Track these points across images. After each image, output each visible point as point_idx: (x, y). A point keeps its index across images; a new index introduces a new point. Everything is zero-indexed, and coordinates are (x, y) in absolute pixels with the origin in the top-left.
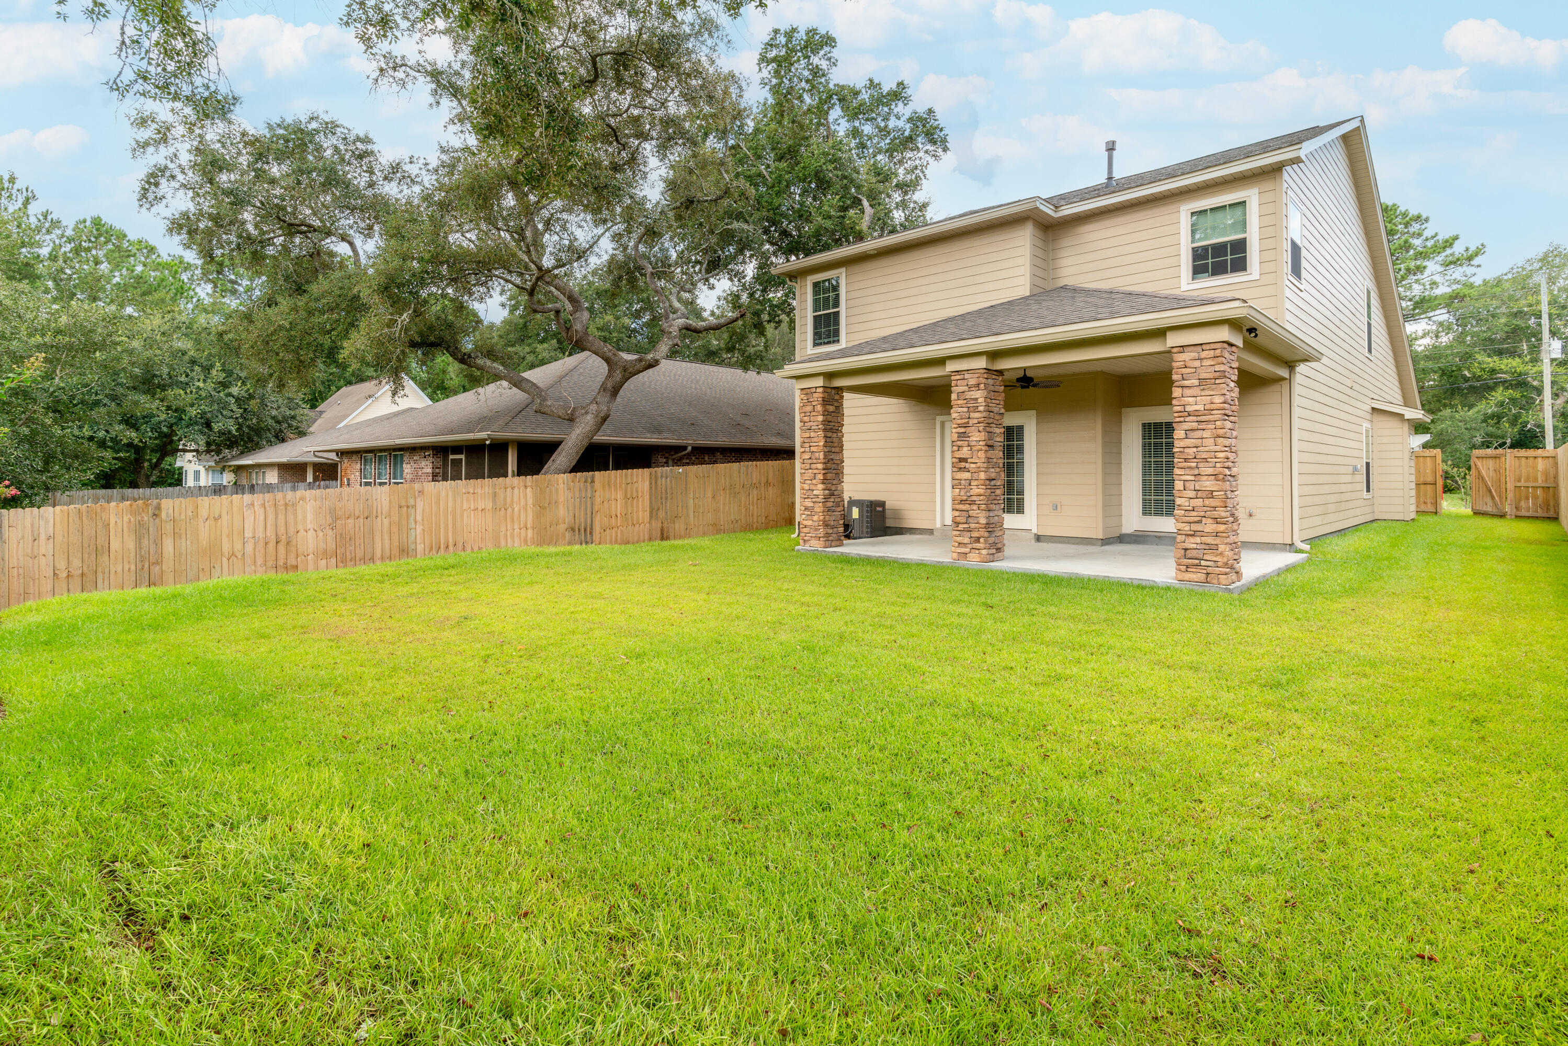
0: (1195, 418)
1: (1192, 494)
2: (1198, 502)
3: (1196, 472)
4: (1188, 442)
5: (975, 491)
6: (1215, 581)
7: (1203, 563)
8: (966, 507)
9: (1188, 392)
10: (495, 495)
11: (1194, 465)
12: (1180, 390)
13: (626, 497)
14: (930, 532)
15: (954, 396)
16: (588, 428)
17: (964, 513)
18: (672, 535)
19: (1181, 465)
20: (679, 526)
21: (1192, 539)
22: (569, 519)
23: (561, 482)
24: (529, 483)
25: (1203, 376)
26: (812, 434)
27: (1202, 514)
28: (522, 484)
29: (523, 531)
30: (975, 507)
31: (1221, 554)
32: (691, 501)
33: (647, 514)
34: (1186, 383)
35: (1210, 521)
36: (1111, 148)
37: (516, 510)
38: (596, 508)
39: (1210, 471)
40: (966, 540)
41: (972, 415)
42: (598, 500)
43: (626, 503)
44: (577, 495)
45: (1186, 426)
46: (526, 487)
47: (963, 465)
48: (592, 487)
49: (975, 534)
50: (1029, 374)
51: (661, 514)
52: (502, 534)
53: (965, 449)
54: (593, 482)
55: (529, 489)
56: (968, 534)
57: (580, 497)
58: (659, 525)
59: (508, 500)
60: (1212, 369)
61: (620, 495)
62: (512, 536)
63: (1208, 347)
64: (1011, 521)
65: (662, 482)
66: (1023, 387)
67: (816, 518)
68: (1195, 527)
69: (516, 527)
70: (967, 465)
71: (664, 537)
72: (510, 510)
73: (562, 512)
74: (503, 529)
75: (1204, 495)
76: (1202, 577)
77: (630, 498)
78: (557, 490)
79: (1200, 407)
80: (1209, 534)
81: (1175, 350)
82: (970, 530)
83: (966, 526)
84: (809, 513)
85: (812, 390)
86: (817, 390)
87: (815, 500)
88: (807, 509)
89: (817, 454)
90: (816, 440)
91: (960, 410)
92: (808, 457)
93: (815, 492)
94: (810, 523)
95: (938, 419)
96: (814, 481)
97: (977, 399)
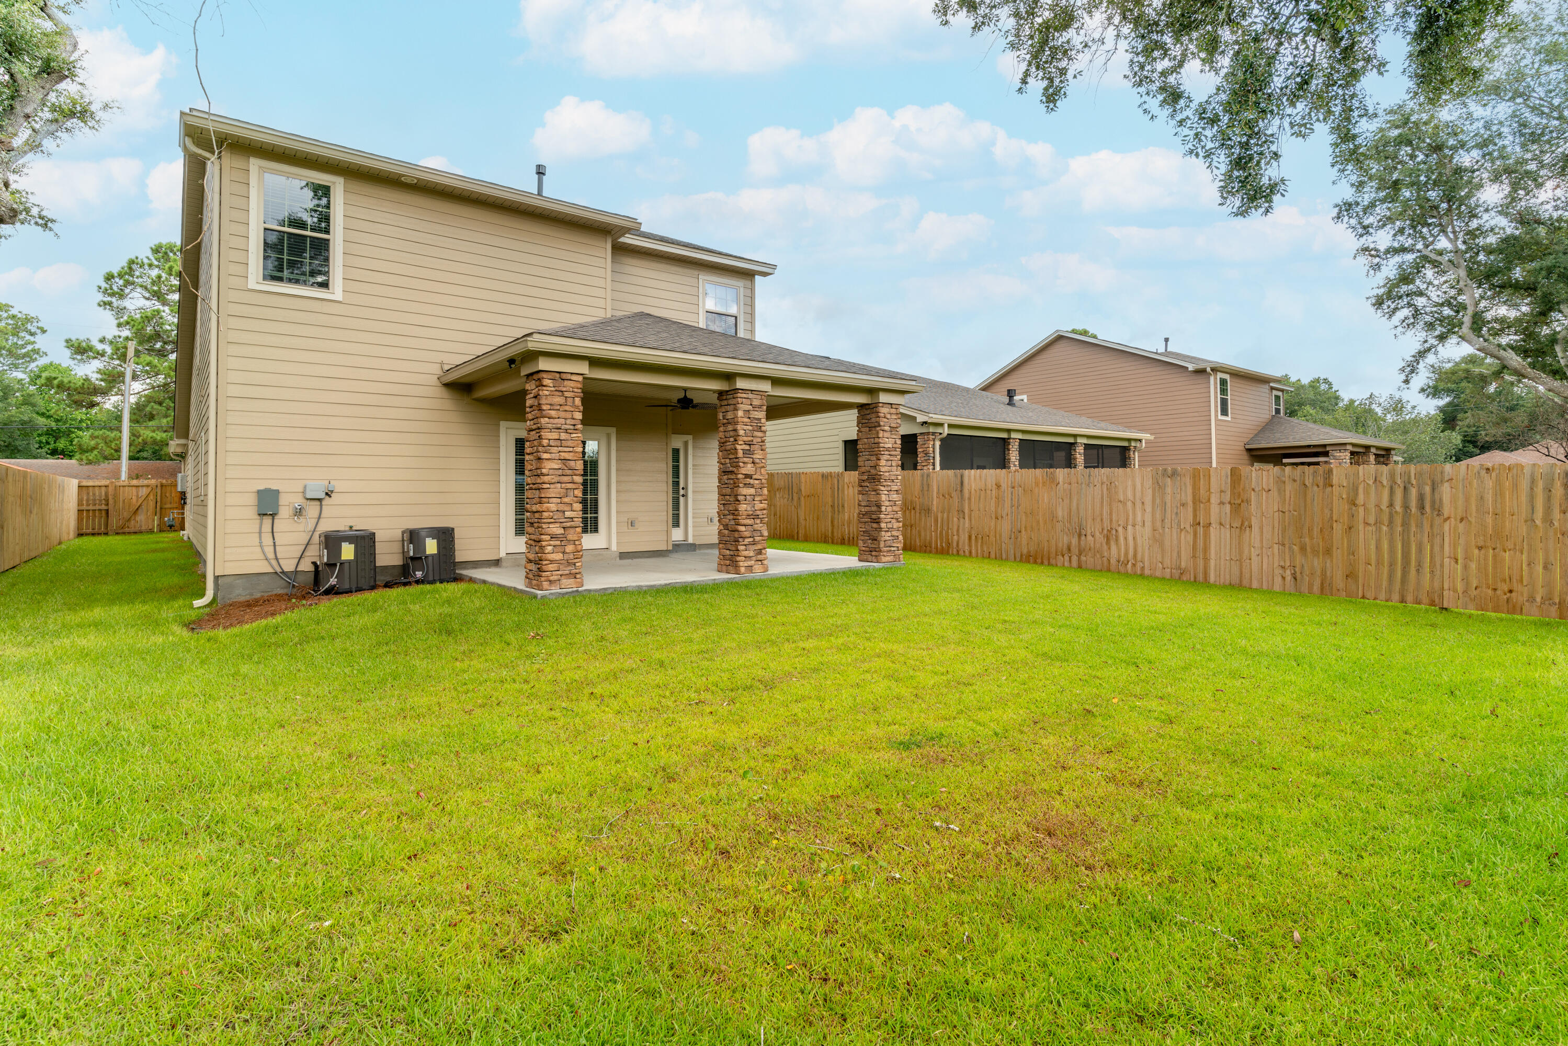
4: (886, 468)
5: (759, 506)
11: (889, 483)
21: (887, 534)
31: (900, 542)
40: (751, 554)
50: (689, 395)
53: (749, 466)
60: (895, 421)
64: (589, 541)
66: (683, 408)
82: (754, 543)
83: (751, 539)
84: (558, 543)
85: (564, 376)
86: (574, 378)
87: (568, 524)
88: (553, 537)
89: (572, 463)
90: (570, 443)
91: (745, 427)
92: (556, 467)
93: (568, 514)
94: (559, 556)
95: (503, 424)
96: (566, 500)
97: (760, 419)
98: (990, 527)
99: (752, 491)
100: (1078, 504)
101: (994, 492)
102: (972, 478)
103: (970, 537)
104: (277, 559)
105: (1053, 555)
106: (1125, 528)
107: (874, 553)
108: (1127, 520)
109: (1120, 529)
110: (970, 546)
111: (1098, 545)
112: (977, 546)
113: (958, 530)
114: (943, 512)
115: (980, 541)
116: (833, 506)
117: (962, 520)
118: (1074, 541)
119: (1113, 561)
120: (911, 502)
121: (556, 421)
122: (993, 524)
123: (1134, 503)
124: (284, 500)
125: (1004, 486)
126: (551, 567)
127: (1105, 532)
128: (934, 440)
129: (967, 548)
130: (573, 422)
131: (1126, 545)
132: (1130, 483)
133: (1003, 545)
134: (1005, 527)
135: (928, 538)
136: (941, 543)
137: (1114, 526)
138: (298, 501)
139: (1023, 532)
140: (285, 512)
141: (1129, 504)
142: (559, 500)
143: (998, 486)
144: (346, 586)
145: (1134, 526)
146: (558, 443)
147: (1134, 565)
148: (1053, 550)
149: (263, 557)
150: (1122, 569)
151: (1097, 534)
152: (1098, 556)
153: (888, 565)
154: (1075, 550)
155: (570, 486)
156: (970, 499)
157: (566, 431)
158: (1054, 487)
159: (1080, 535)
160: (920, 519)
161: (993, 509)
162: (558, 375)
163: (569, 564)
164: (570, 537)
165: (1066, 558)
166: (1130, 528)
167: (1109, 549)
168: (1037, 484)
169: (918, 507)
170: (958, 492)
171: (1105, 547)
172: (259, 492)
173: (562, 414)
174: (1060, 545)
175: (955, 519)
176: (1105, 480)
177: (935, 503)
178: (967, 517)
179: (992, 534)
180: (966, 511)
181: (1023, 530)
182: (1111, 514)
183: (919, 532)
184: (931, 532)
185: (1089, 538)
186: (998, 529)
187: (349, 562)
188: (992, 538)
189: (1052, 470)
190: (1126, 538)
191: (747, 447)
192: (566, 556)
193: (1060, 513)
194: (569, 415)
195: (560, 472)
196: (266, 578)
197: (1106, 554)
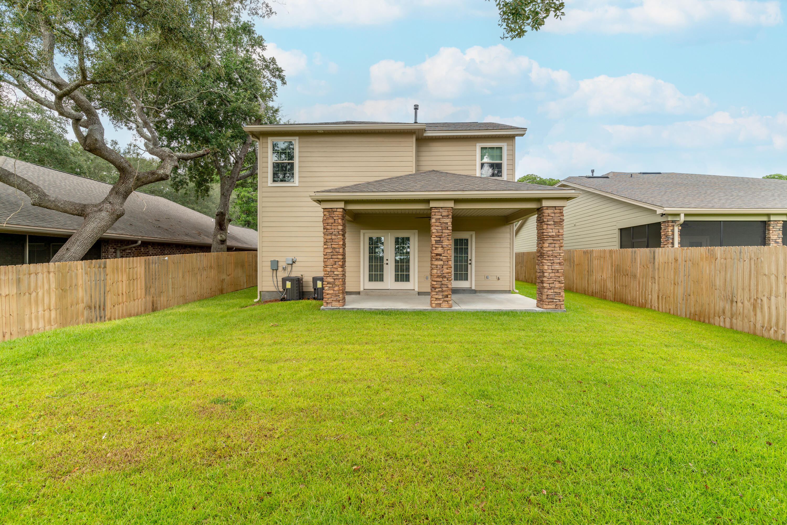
0: (552, 238)
1: (550, 271)
2: (553, 274)
3: (552, 262)
4: (549, 249)
5: (446, 271)
6: (559, 308)
7: (554, 300)
8: (441, 279)
9: (549, 227)
10: (19, 281)
11: (552, 258)
12: (546, 226)
13: (129, 279)
14: (359, 293)
15: (433, 221)
16: (103, 223)
17: (439, 283)
18: (159, 308)
19: (547, 258)
20: (163, 299)
21: (550, 291)
22: (87, 299)
23: (79, 267)
24: (52, 269)
25: (556, 220)
26: (333, 237)
27: (555, 279)
28: (45, 270)
29: (47, 313)
30: (445, 279)
31: (562, 296)
32: (170, 280)
33: (143, 291)
34: (549, 223)
35: (557, 282)
36: (416, 108)
37: (40, 294)
38: (108, 289)
39: (558, 261)
40: (440, 297)
41: (444, 231)
42: (109, 282)
43: (129, 283)
44: (93, 279)
45: (549, 242)
46: (49, 272)
47: (439, 257)
48: (105, 272)
49: (446, 293)
51: (152, 290)
52: (27, 317)
53: (440, 249)
54: (105, 267)
55: (52, 274)
56: (442, 294)
57: (95, 280)
58: (151, 299)
59: (33, 285)
60: (559, 218)
61: (125, 278)
62: (37, 318)
63: (558, 208)
64: (404, 285)
65: (153, 266)
67: (336, 288)
68: (551, 285)
69: (40, 309)
70: (441, 257)
71: (154, 309)
72: (34, 294)
73: (81, 293)
74: (27, 312)
75: (555, 271)
76: (554, 306)
77: (132, 280)
78: (76, 275)
79: (554, 234)
80: (557, 288)
81: (545, 208)
82: (442, 291)
83: (440, 289)
84: (331, 286)
85: (333, 210)
86: (338, 210)
87: (335, 278)
88: (328, 283)
89: (338, 250)
90: (336, 240)
91: (437, 228)
92: (330, 251)
93: (335, 273)
94: (332, 292)
95: (362, 231)
96: (335, 266)
97: (447, 223)
98: (670, 290)
99: (441, 263)
100: (731, 276)
101: (673, 264)
102: (660, 253)
103: (658, 296)
104: (278, 286)
105: (712, 316)
106: (769, 299)
107: (541, 302)
108: (771, 291)
109: (765, 299)
110: (658, 304)
111: (746, 311)
112: (662, 303)
113: (651, 292)
114: (643, 278)
115: (664, 300)
116: (588, 271)
117: (654, 284)
118: (728, 307)
119: (759, 326)
120: (626, 270)
121: (330, 230)
122: (672, 288)
123: (777, 277)
124: (280, 264)
125: (680, 260)
126: (327, 296)
127: (752, 300)
128: (673, 226)
129: (656, 304)
130: (337, 230)
131: (770, 313)
132: (773, 258)
133: (679, 305)
134: (680, 291)
135: (635, 295)
136: (642, 300)
137: (760, 296)
138: (284, 265)
139: (692, 296)
140: (280, 269)
141: (773, 277)
142: (331, 267)
143: (676, 260)
144: (288, 298)
145: (776, 297)
146: (331, 241)
147: (776, 332)
148: (712, 311)
149: (273, 285)
150: (766, 334)
151: (746, 302)
152: (746, 320)
153: (549, 311)
154: (728, 314)
155: (336, 260)
156: (658, 269)
157: (335, 235)
158: (713, 261)
159: (732, 301)
160: (630, 282)
161: (672, 277)
162: (331, 210)
163: (336, 296)
164: (336, 283)
165: (722, 319)
166: (773, 298)
167: (755, 315)
168: (702, 259)
169: (629, 274)
170: (652, 264)
171: (752, 313)
172: (271, 261)
173: (333, 227)
174: (717, 308)
175: (650, 283)
176: (753, 256)
177: (638, 271)
178: (657, 282)
179: (672, 295)
180: (657, 278)
181: (692, 294)
182: (757, 285)
183: (630, 290)
184: (636, 291)
185: (740, 304)
186: (676, 293)
187: (289, 289)
188: (672, 299)
189: (712, 248)
190: (769, 308)
191: (438, 239)
192: (335, 292)
193: (718, 283)
194: (336, 228)
195: (332, 254)
196: (275, 293)
197: (752, 319)
